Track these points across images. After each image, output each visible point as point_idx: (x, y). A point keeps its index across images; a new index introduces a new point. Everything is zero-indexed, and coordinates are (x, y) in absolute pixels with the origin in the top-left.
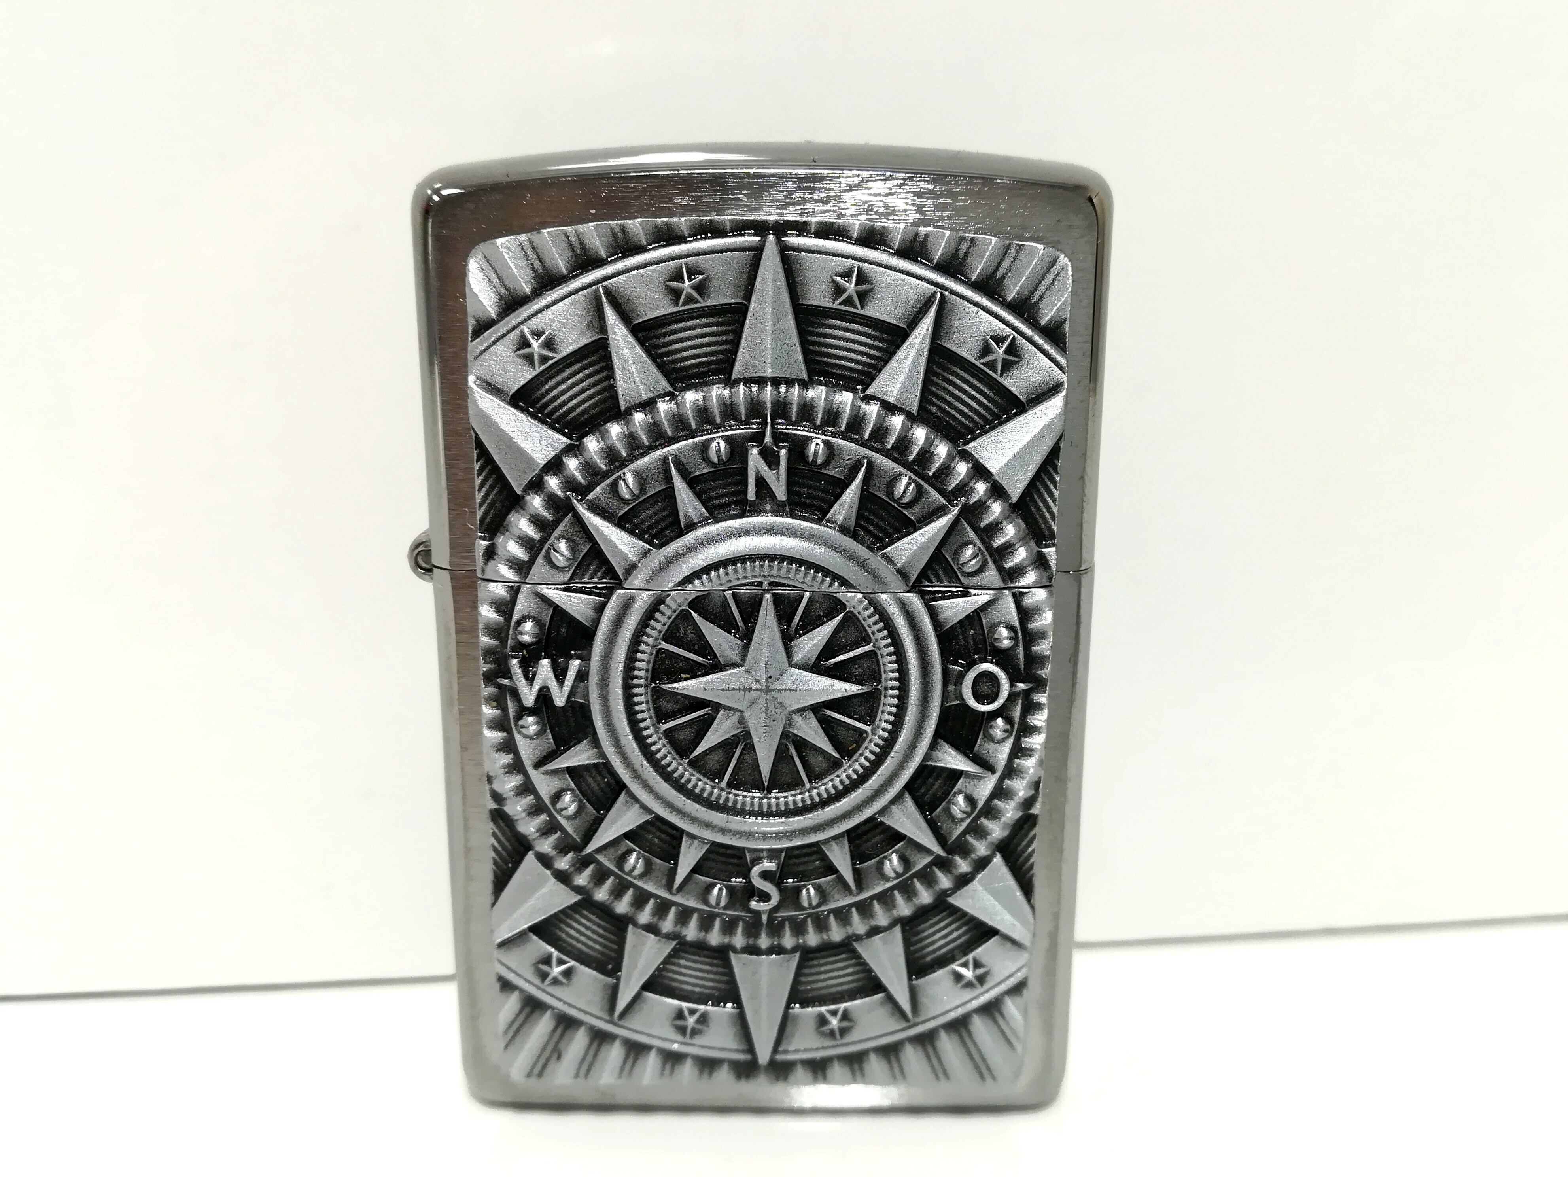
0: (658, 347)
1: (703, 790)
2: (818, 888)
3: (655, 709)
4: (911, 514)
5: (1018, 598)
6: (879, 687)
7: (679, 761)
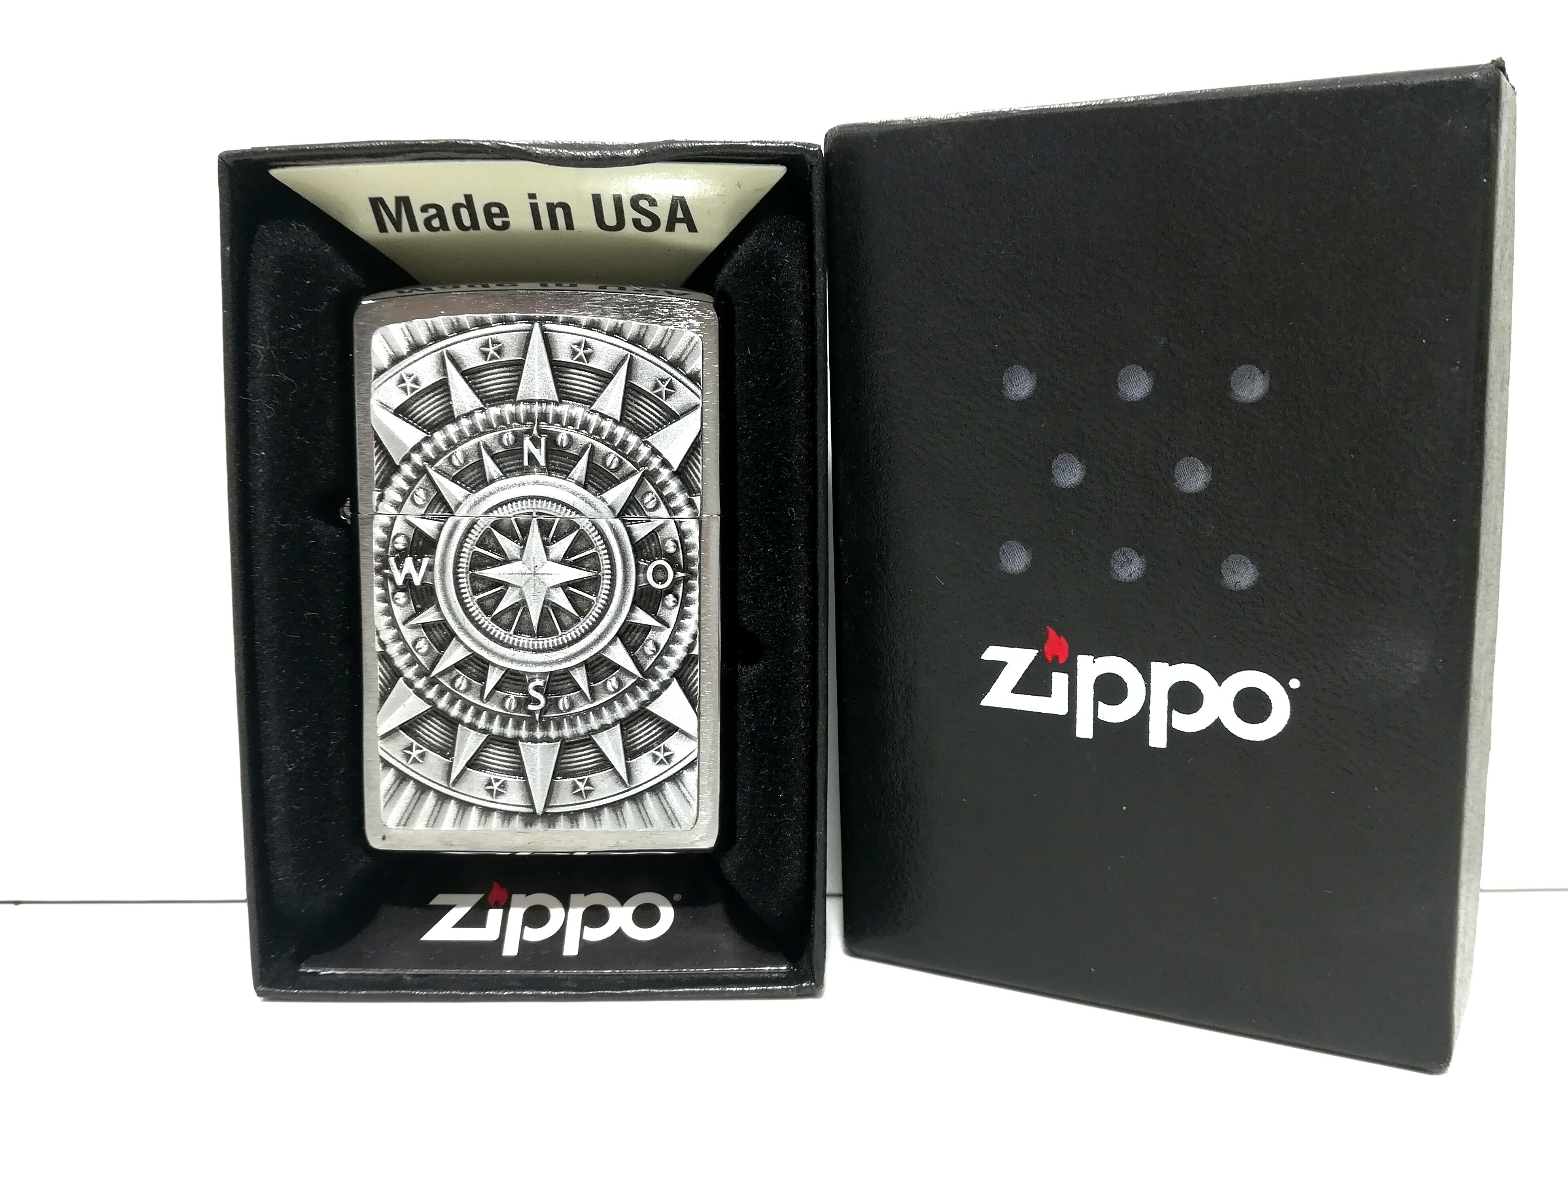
0: (475, 384)
1: (500, 636)
2: (569, 699)
3: (472, 587)
4: (617, 476)
5: (678, 525)
6: (599, 574)
7: (486, 618)
